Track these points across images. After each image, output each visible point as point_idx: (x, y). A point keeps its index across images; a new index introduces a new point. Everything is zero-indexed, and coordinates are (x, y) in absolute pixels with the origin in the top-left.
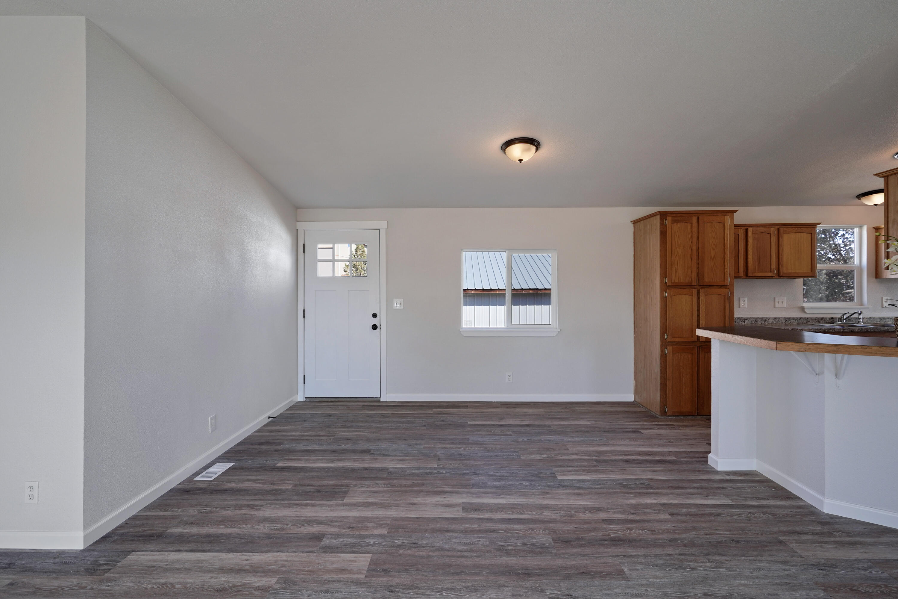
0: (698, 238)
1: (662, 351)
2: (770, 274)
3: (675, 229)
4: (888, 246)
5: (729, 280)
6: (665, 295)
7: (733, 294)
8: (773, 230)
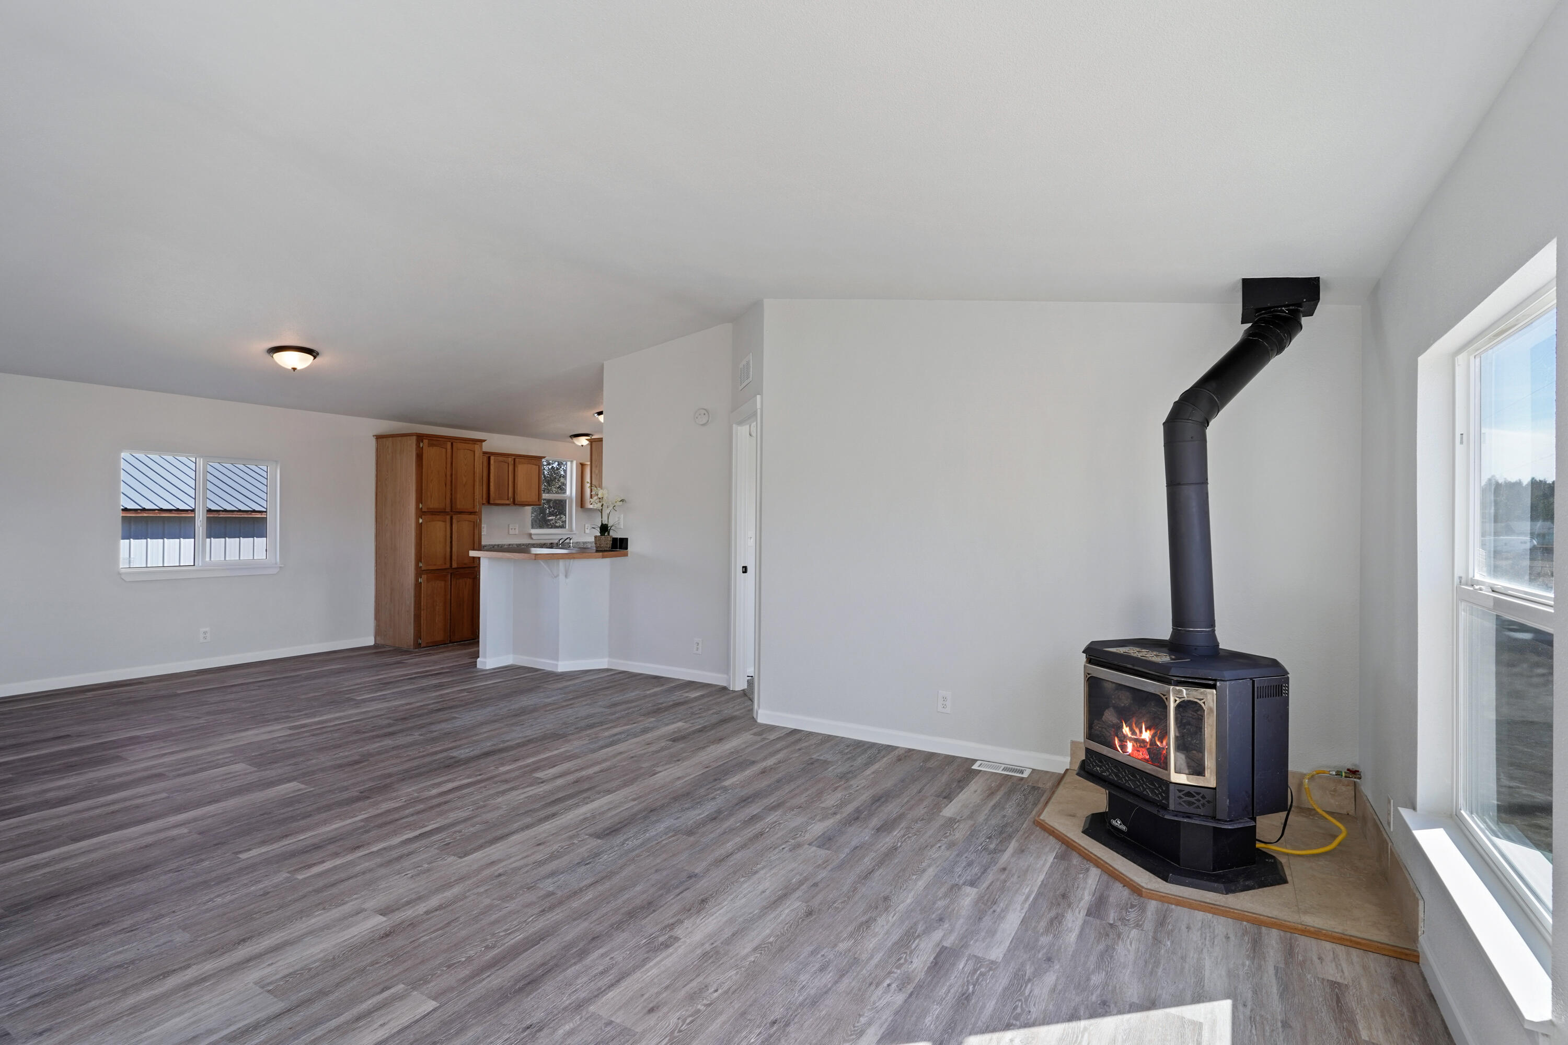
0: (452, 464)
1: (417, 580)
2: (507, 502)
3: (431, 453)
4: (591, 491)
5: (478, 507)
6: (421, 521)
7: (480, 520)
8: (510, 460)
